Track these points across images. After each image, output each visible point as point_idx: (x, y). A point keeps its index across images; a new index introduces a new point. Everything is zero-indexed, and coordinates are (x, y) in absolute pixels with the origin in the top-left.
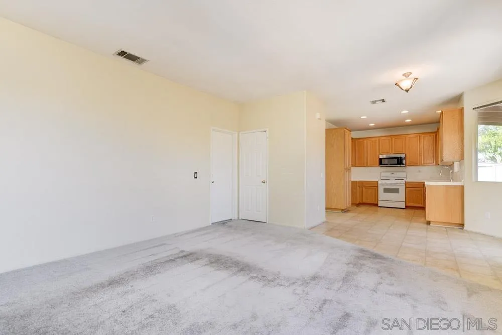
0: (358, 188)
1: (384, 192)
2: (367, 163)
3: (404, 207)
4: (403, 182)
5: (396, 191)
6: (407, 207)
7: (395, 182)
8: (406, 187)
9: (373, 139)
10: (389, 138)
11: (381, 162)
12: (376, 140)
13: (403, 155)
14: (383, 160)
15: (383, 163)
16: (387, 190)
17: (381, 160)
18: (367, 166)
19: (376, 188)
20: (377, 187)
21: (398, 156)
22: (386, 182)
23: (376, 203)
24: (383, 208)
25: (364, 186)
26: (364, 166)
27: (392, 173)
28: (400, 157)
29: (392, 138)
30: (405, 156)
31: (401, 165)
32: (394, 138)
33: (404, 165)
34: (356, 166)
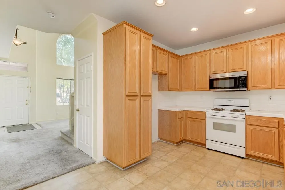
0: (178, 120)
1: (214, 129)
3: (244, 156)
4: (242, 115)
5: (232, 129)
6: (248, 156)
7: (230, 115)
8: (247, 124)
9: (203, 54)
11: (213, 84)
13: (244, 74)
14: (215, 82)
15: (215, 86)
16: (217, 126)
17: (212, 81)
18: (195, 90)
19: (203, 121)
20: (205, 119)
21: (236, 75)
22: (218, 114)
23: (203, 142)
24: (211, 151)
25: (188, 117)
26: (191, 90)
27: (229, 101)
28: (238, 76)
29: (227, 50)
30: (246, 75)
31: (240, 89)
32: (230, 50)
33: (246, 89)
34: (183, 90)
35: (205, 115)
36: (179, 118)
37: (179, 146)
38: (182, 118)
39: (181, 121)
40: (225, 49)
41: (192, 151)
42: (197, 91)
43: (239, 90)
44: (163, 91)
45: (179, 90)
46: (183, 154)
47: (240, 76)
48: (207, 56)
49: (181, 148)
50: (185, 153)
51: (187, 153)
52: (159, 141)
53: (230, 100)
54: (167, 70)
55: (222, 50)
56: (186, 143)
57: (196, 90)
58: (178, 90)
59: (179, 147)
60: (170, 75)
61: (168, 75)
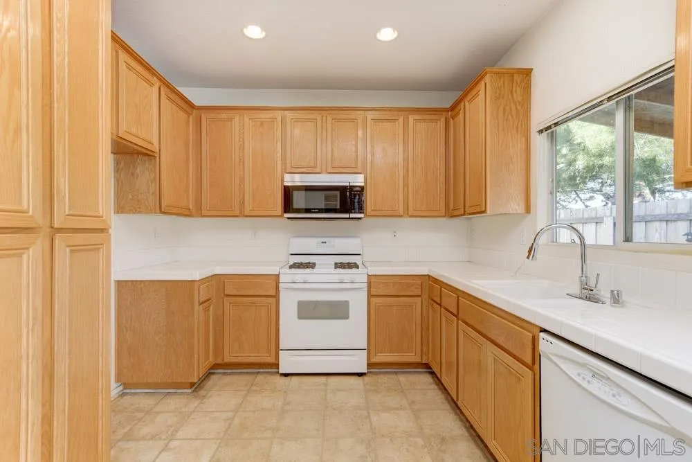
0: (199, 310)
1: (300, 317)
2: (242, 204)
3: (364, 370)
4: (360, 276)
5: (338, 311)
7: (336, 278)
8: (370, 296)
9: (269, 115)
10: (317, 116)
12: (274, 119)
13: (358, 180)
14: (295, 194)
15: (295, 206)
16: (308, 311)
17: (288, 193)
18: (241, 214)
19: (273, 300)
20: (276, 296)
21: (344, 181)
23: (272, 359)
24: (295, 379)
25: (227, 295)
26: (231, 213)
27: (322, 242)
28: (348, 184)
29: (324, 118)
30: (362, 184)
31: (353, 215)
32: (329, 118)
33: (362, 215)
34: (203, 213)
35: (278, 283)
36: (200, 304)
37: (202, 392)
38: (208, 300)
39: (207, 310)
40: (320, 114)
41: (246, 395)
42: (247, 216)
43: (350, 218)
44: (140, 212)
45: (191, 212)
46: (225, 420)
47: (352, 184)
48: (275, 123)
49: (211, 396)
50: (230, 414)
51: (236, 411)
52: (123, 395)
53: (324, 240)
54: (155, 141)
55: (313, 117)
56: (218, 373)
57: (246, 213)
58: (187, 212)
59: (204, 397)
60: (165, 159)
61: (158, 158)
